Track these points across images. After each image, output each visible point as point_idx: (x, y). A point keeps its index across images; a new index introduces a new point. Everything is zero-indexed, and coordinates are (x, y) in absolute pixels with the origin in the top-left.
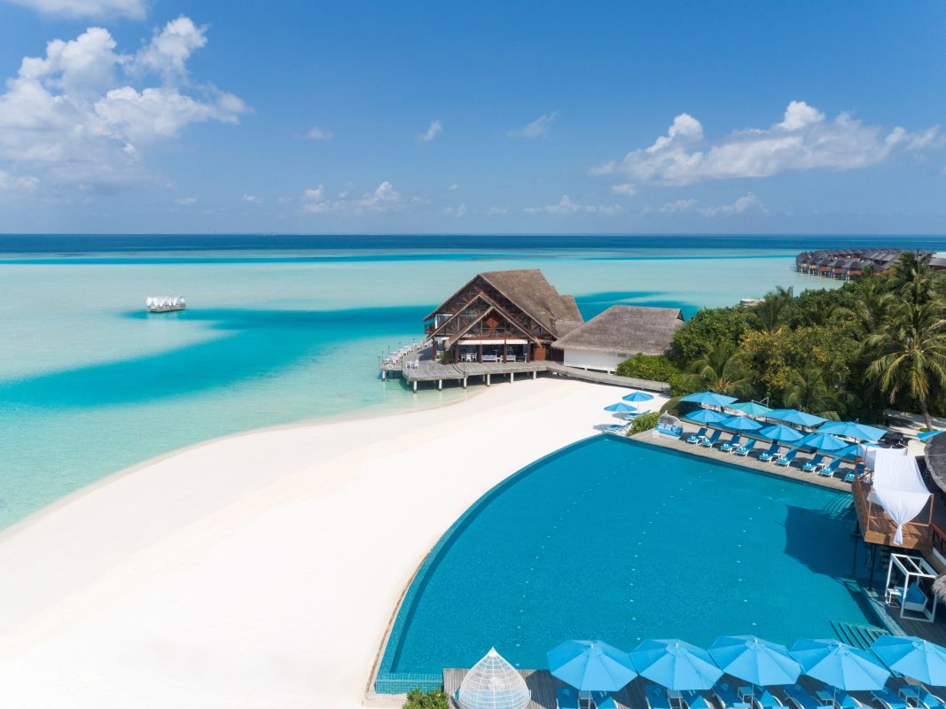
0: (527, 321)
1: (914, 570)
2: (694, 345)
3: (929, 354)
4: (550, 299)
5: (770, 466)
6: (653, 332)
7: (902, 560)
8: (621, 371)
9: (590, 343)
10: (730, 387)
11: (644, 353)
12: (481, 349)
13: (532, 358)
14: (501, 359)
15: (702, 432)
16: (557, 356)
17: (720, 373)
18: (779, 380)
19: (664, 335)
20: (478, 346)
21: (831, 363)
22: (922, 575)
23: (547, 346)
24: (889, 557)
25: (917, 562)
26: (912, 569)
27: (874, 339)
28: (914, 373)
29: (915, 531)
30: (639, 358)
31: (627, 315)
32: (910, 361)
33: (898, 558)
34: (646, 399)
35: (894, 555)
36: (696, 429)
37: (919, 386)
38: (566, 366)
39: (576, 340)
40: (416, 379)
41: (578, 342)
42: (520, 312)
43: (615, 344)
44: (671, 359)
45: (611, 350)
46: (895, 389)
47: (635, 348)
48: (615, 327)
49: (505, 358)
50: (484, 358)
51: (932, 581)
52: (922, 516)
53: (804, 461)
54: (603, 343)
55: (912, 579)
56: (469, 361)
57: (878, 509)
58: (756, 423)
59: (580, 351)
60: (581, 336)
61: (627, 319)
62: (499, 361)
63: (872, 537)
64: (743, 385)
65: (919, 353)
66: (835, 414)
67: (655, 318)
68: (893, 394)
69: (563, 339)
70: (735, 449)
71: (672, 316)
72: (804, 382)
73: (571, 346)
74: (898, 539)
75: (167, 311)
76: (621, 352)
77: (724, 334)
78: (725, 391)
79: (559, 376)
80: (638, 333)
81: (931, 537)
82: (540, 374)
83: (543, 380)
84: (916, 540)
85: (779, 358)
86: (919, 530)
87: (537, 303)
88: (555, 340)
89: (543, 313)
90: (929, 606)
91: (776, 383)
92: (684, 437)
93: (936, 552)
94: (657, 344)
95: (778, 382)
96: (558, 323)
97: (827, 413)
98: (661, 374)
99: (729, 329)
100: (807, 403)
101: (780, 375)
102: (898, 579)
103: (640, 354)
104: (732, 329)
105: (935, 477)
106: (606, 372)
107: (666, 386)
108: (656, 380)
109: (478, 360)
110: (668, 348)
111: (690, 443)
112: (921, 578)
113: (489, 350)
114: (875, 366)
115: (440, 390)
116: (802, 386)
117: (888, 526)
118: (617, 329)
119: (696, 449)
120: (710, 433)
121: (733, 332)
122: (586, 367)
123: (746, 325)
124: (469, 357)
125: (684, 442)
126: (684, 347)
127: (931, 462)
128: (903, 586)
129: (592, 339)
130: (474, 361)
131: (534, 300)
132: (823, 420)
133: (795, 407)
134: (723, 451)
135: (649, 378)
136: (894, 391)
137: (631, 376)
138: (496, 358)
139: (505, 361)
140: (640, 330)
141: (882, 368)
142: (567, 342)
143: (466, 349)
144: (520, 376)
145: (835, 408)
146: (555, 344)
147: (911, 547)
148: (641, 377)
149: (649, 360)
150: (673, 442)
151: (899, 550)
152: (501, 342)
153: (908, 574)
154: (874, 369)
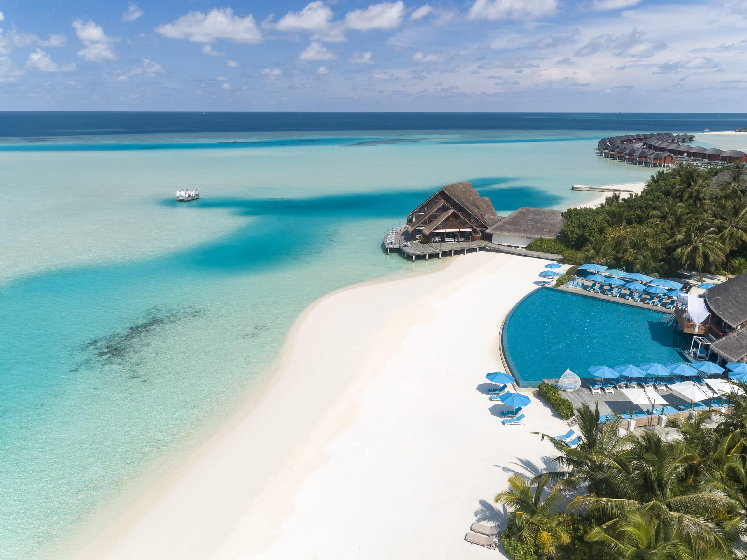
0: (469, 216)
1: (702, 342)
2: (576, 234)
3: (704, 245)
4: (478, 201)
5: (630, 302)
6: (547, 224)
7: (698, 339)
8: (530, 248)
9: (510, 231)
10: (603, 260)
11: (543, 237)
12: (445, 235)
13: (473, 240)
14: (456, 240)
15: (594, 285)
16: (488, 238)
17: (598, 253)
18: (629, 256)
19: (554, 226)
20: (443, 233)
21: (656, 248)
22: (706, 343)
23: (483, 232)
24: (693, 337)
25: (703, 339)
26: (701, 341)
27: (678, 237)
28: (697, 254)
29: (703, 328)
30: (541, 240)
31: (530, 214)
32: (695, 250)
33: (697, 338)
34: (559, 267)
35: (695, 337)
36: (590, 284)
37: (699, 261)
38: (494, 244)
39: (500, 228)
40: (414, 254)
41: (502, 230)
42: (465, 210)
43: (525, 231)
44: (561, 242)
45: (523, 235)
46: (688, 262)
47: (538, 234)
48: (524, 221)
49: (458, 240)
50: (447, 239)
51: (709, 345)
52: (705, 322)
53: (646, 299)
54: (518, 231)
55: (702, 344)
56: (437, 242)
57: (689, 320)
58: (623, 282)
59: (504, 235)
60: (504, 226)
61: (531, 216)
62: (455, 241)
63: (686, 330)
64: (609, 259)
65: (700, 245)
66: (657, 274)
67: (548, 216)
68: (687, 265)
69: (492, 228)
70: (612, 293)
71: (557, 214)
72: (643, 259)
73: (498, 232)
74: (696, 331)
75: (190, 201)
76: (529, 236)
77: (594, 229)
78: (600, 262)
79: (490, 250)
80: (538, 225)
81: (709, 330)
82: (481, 249)
83: (482, 252)
84: (704, 331)
85: (628, 245)
86: (704, 327)
87: (472, 204)
88: (487, 228)
89: (476, 211)
90: (707, 355)
91: (626, 258)
92: (585, 288)
93: (710, 335)
94: (550, 232)
95: (627, 258)
96: (486, 217)
97: (653, 274)
98: (555, 250)
99: (597, 226)
100: (645, 270)
101: (628, 253)
102: (696, 345)
103: (541, 238)
104: (598, 226)
105: (711, 307)
106: (518, 247)
107: (560, 257)
108: (552, 253)
109: (443, 241)
110: (558, 234)
111: (588, 291)
112: (704, 344)
113: (449, 235)
114: (679, 251)
115: (427, 260)
116: (642, 261)
117: (693, 326)
118: (525, 222)
119: (591, 293)
120: (598, 286)
121: (598, 228)
122: (506, 244)
123: (605, 224)
124: (437, 239)
125: (585, 291)
126: (570, 235)
127: (709, 301)
128: (698, 348)
129: (510, 228)
130: (440, 241)
131: (470, 202)
132: (654, 278)
133: (638, 272)
134: (606, 295)
135: (548, 252)
136: (687, 264)
137: (537, 251)
138: (453, 240)
139: (458, 241)
140: (539, 223)
141: (683, 252)
142: (495, 229)
143: (438, 234)
144: (470, 250)
145: (657, 271)
146: (488, 231)
147: (702, 334)
148: (543, 251)
149: (548, 241)
150: (579, 290)
151: (695, 335)
152: (457, 230)
153: (701, 343)
154: (678, 253)
